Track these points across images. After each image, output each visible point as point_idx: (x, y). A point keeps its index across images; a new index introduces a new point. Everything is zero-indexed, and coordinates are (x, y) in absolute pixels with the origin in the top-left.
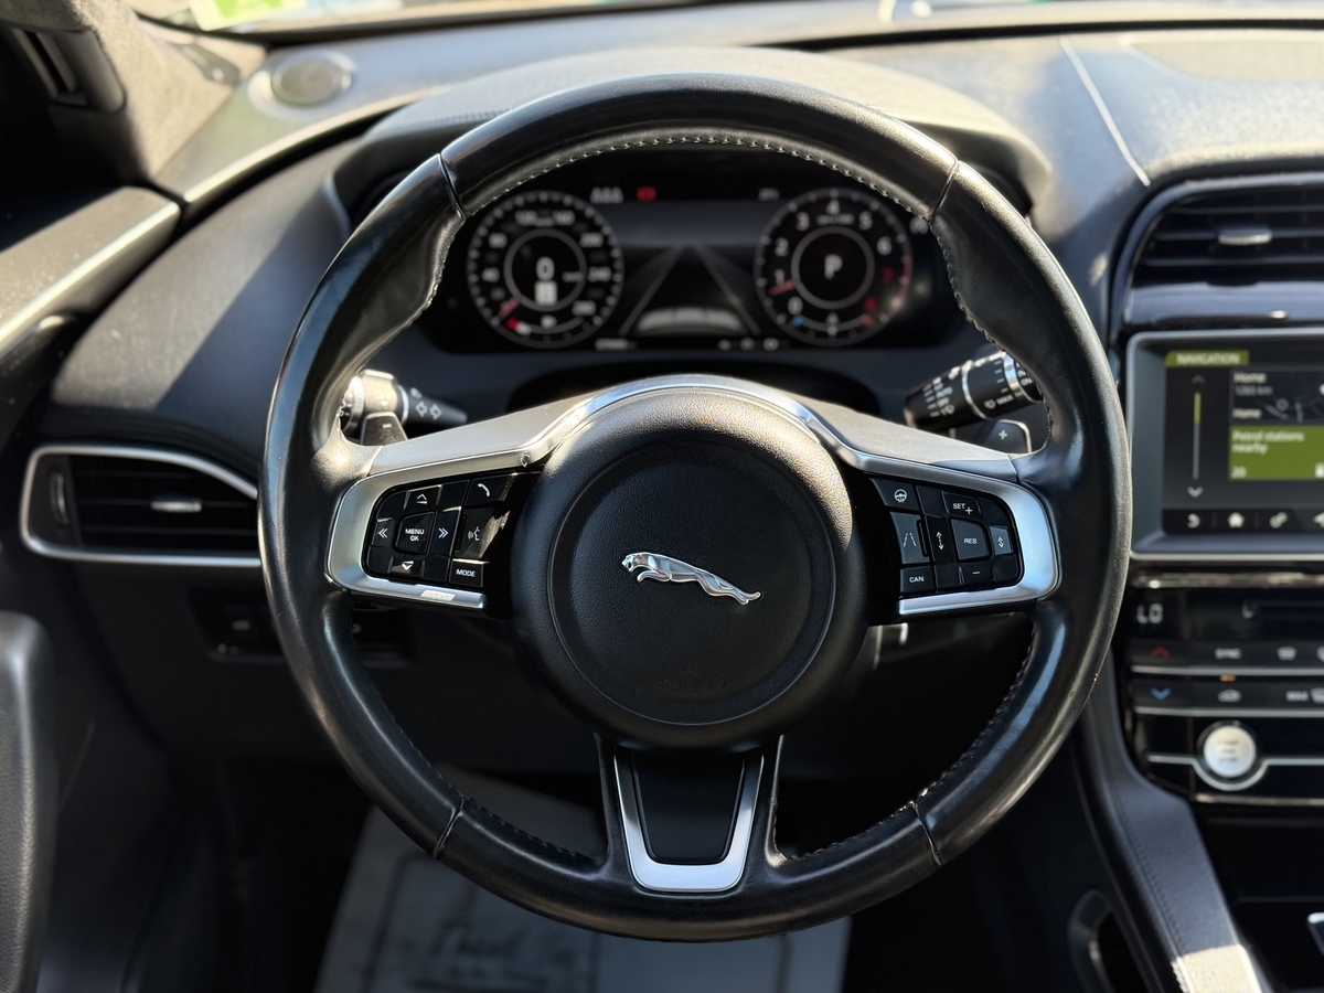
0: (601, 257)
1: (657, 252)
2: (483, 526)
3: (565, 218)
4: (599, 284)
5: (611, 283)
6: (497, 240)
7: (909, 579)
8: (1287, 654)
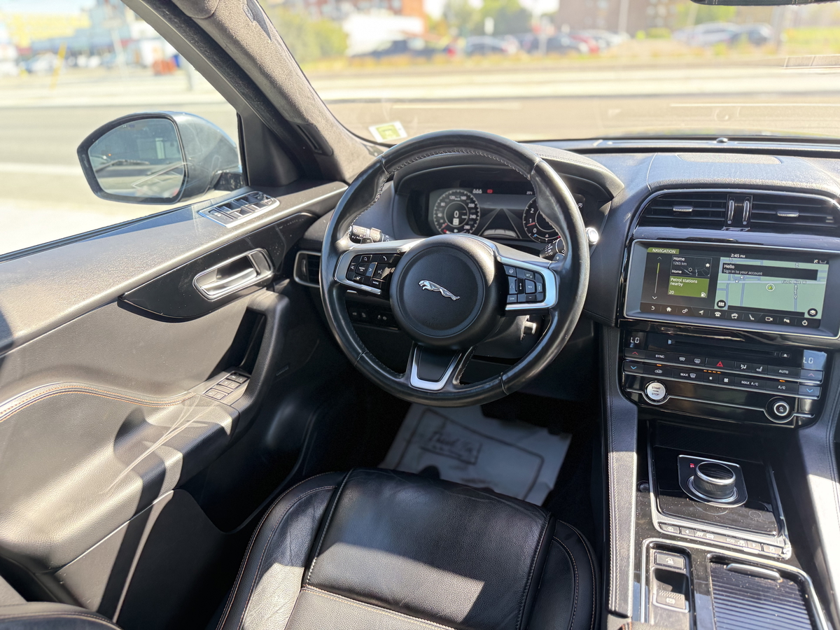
0: (474, 211)
1: (492, 210)
2: (383, 270)
3: (464, 198)
4: (473, 219)
5: (476, 219)
6: (443, 204)
7: (510, 299)
8: (682, 359)
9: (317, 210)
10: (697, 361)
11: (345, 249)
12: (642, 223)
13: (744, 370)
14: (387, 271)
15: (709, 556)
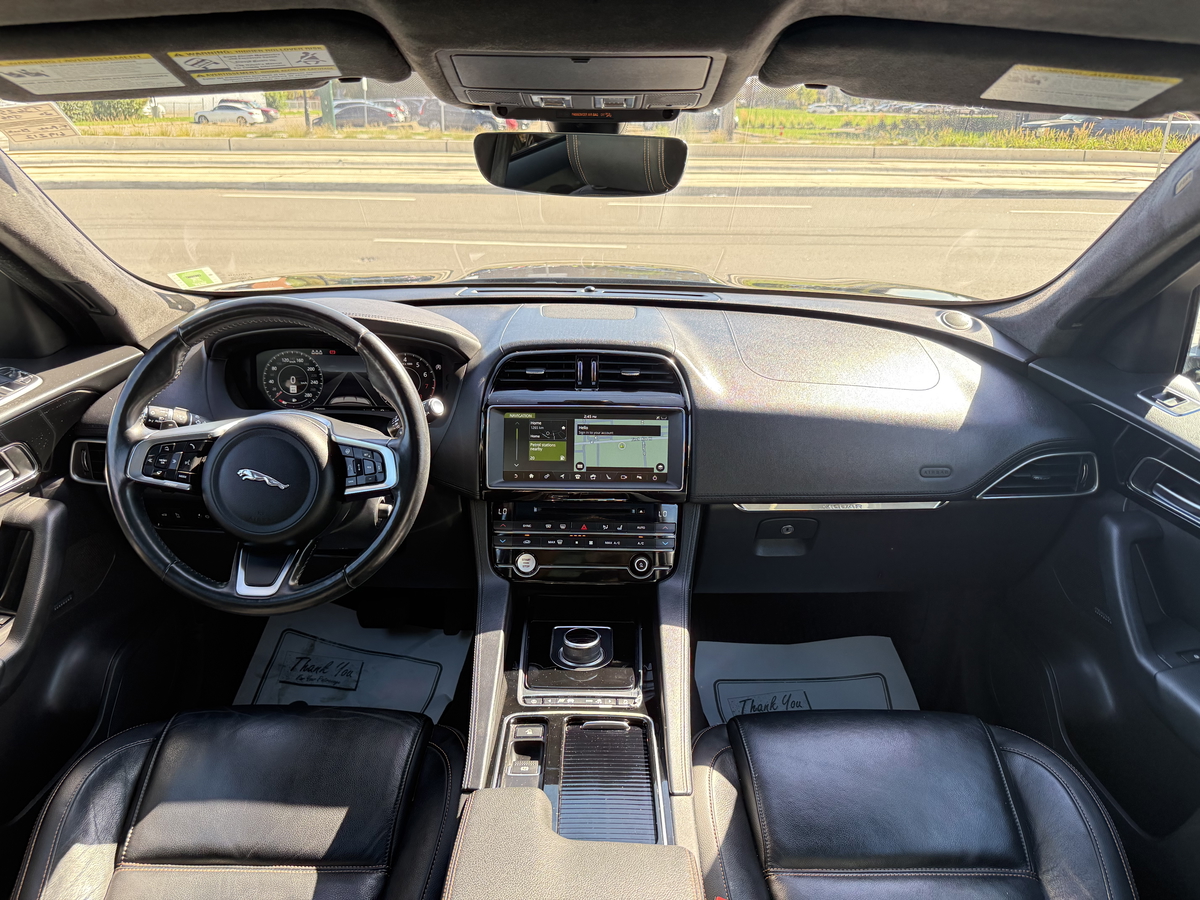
0: (315, 376)
1: (337, 374)
2: (192, 460)
3: (301, 360)
4: (314, 386)
5: (319, 386)
6: (274, 368)
7: (350, 482)
8: (548, 526)
9: (99, 384)
10: (563, 527)
11: (138, 438)
12: (498, 386)
13: (606, 531)
14: (197, 461)
15: (566, 719)
